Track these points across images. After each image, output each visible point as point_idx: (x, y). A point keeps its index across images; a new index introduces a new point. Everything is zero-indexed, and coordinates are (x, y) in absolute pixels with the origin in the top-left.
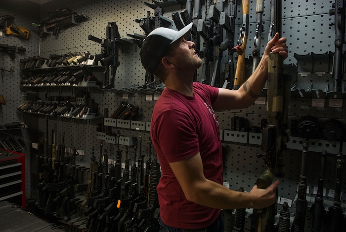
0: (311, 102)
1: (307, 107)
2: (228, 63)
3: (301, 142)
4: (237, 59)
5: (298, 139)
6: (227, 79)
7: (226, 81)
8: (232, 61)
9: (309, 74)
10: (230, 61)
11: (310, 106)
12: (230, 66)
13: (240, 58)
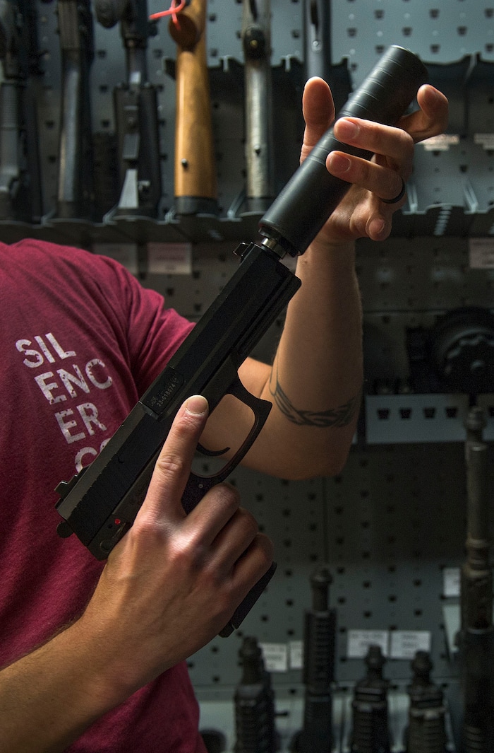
0: (466, 253)
1: (455, 274)
2: (127, 87)
3: (451, 413)
4: (172, 69)
5: (440, 402)
6: (132, 164)
7: (132, 175)
8: (145, 77)
9: (454, 140)
10: (136, 78)
11: (464, 266)
12: (140, 104)
13: (188, 68)
